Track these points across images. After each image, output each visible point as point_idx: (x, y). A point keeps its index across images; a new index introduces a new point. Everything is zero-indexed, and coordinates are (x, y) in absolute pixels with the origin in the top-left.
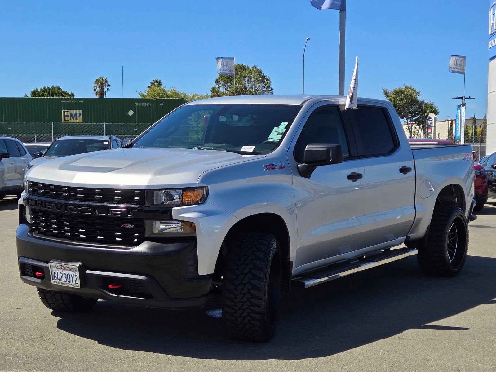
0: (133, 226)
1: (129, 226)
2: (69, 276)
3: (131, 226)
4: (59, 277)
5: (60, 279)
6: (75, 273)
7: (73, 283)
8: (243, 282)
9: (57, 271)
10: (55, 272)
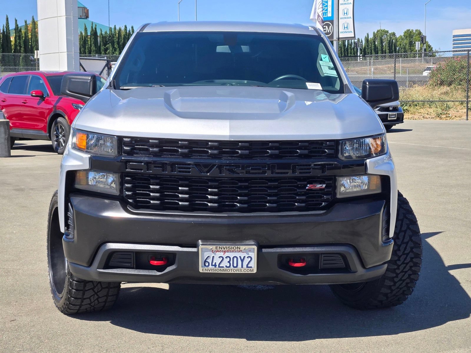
0: (324, 186)
1: (319, 186)
2: (235, 259)
3: (322, 186)
4: (215, 263)
5: (217, 264)
6: (248, 254)
7: (242, 267)
8: (406, 252)
9: (213, 255)
10: (209, 256)
